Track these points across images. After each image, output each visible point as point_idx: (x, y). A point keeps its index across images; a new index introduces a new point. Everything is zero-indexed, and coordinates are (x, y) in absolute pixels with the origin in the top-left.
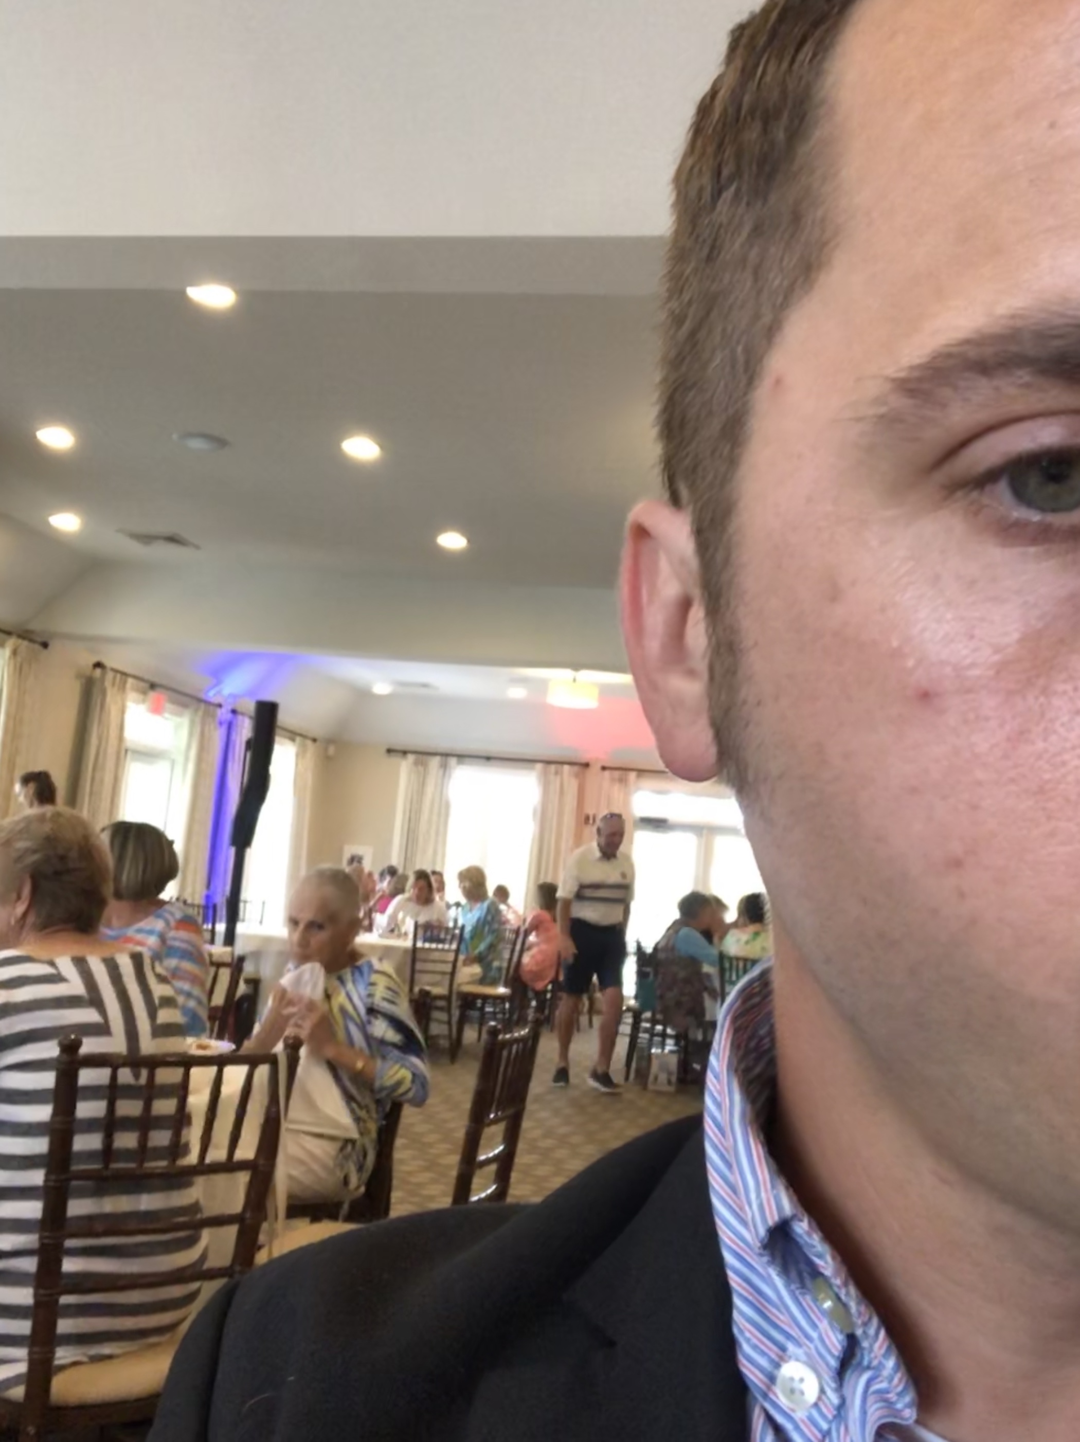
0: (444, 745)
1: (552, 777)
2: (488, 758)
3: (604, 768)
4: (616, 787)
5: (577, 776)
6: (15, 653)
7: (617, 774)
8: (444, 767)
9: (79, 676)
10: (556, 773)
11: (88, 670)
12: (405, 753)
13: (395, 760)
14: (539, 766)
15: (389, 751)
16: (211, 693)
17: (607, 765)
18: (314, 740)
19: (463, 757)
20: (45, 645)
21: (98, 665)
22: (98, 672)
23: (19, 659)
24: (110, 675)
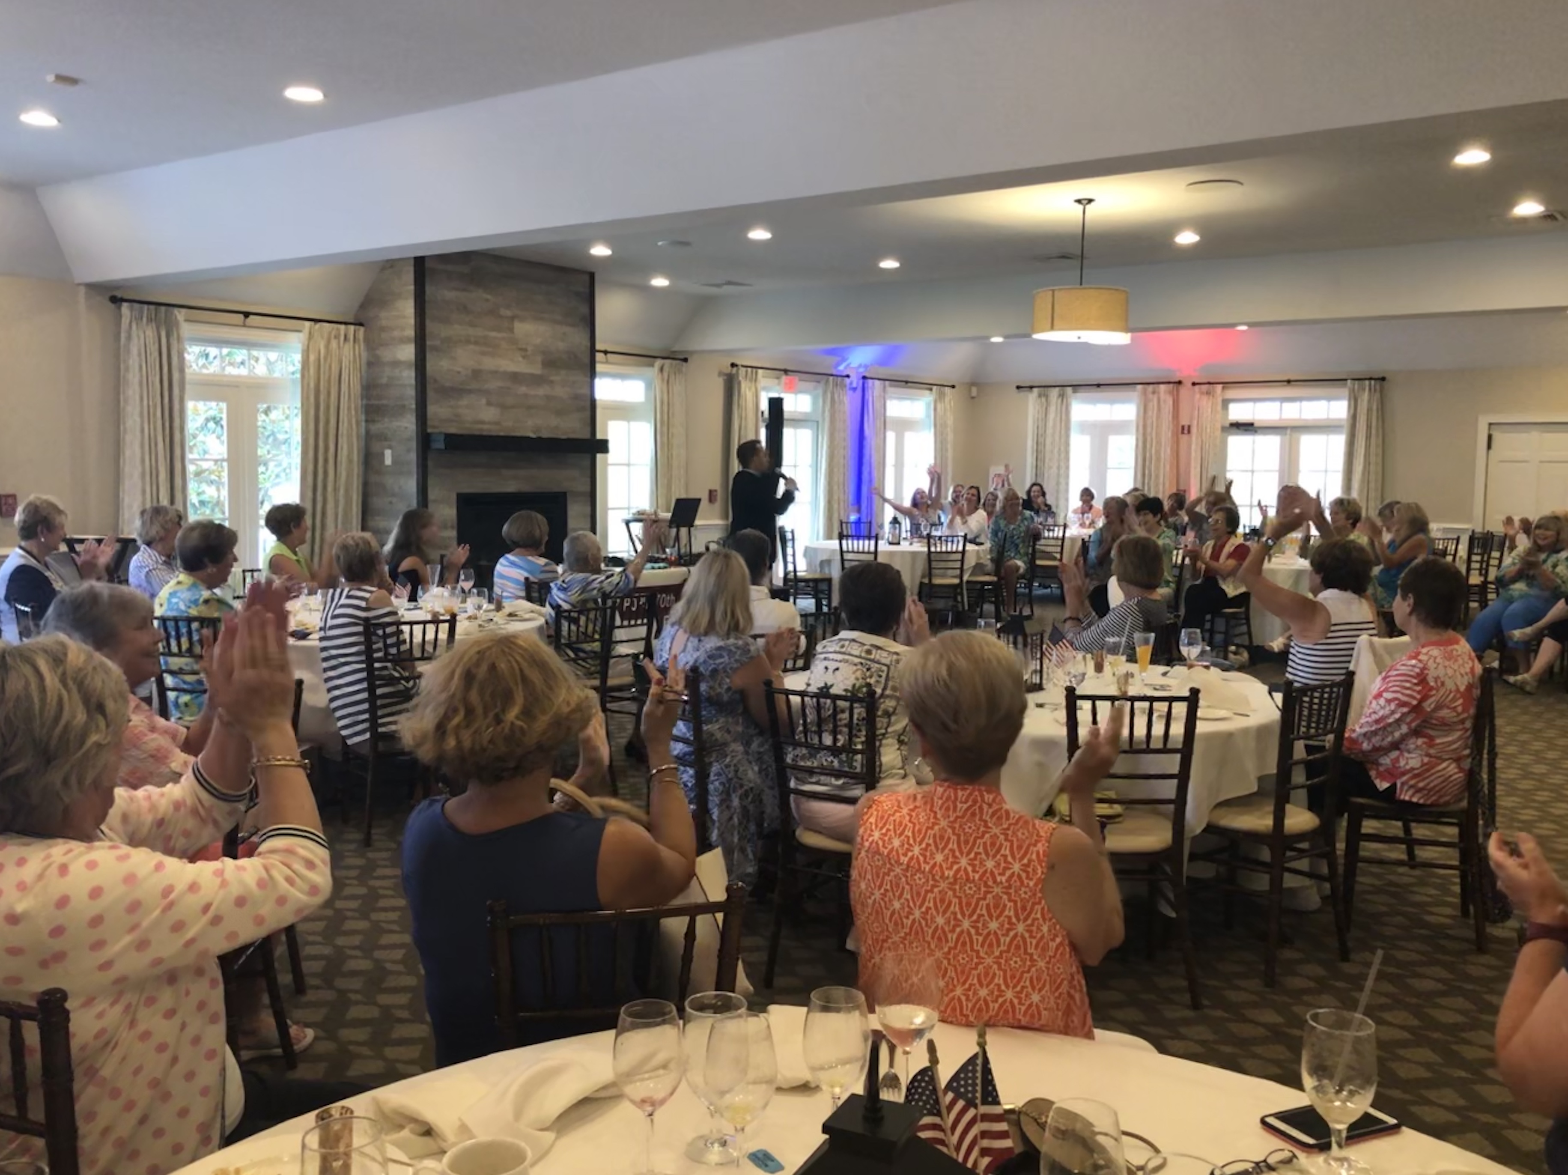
0: (1062, 378)
1: (1150, 396)
2: (1099, 385)
3: (1194, 384)
4: (1205, 398)
5: (1171, 393)
6: (661, 369)
7: (1205, 388)
8: (1062, 396)
9: (720, 374)
10: (1154, 393)
11: (728, 370)
12: (1031, 387)
13: (1023, 394)
14: (1139, 387)
15: (1018, 387)
16: (841, 368)
17: (1197, 381)
18: (953, 387)
19: (1076, 387)
20: (685, 360)
21: (733, 365)
22: (735, 369)
23: (666, 374)
24: (742, 371)
